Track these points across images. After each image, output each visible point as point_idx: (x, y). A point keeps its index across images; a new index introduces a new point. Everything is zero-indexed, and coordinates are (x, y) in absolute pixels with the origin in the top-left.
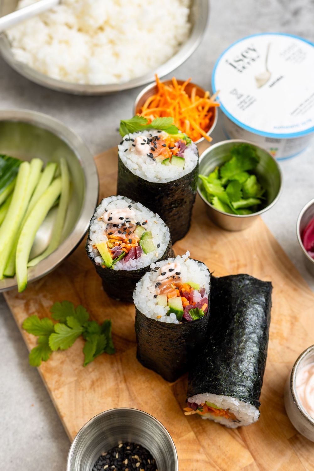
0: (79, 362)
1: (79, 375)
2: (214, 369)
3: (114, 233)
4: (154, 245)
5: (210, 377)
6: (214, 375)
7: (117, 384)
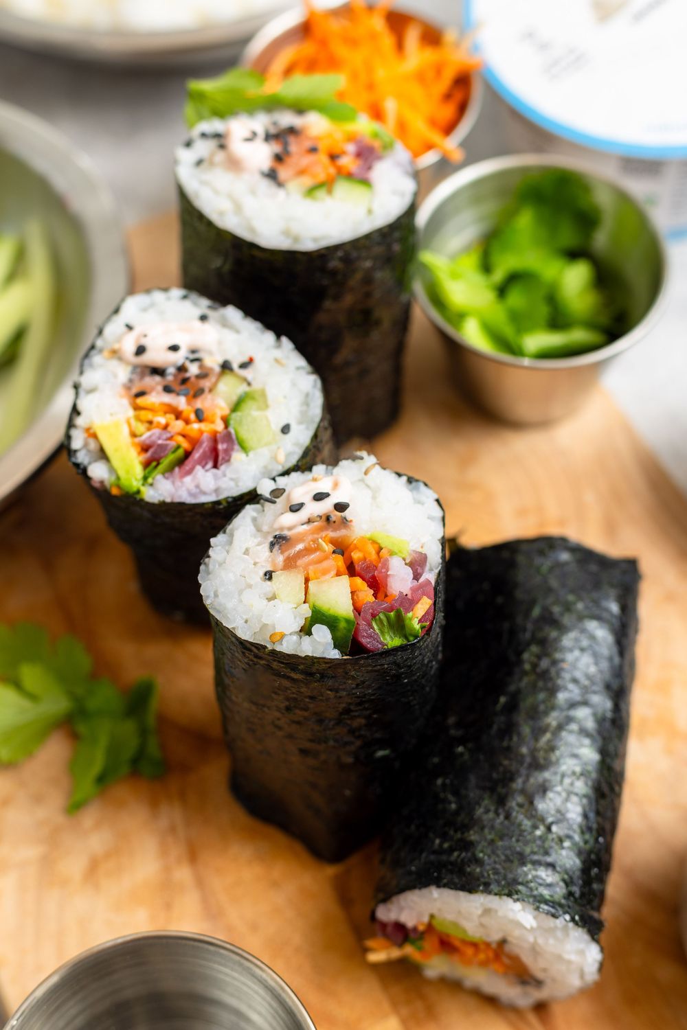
2: (457, 813)
3: (151, 393)
4: (274, 427)
5: (444, 837)
6: (456, 831)
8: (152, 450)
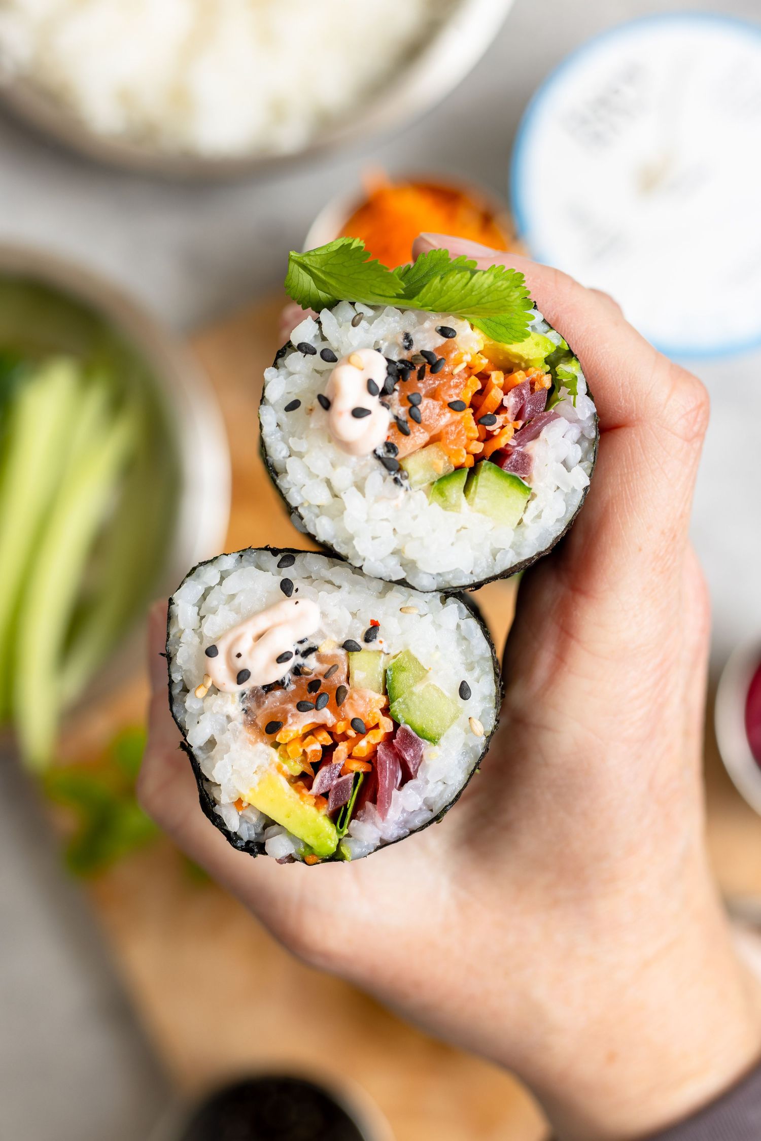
3: (286, 720)
4: (447, 694)
8: (332, 797)
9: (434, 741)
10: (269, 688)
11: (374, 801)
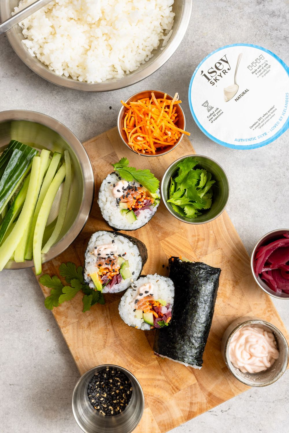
0: (80, 308)
1: (79, 318)
2: (173, 338)
3: (103, 265)
4: (130, 272)
6: (172, 343)
7: (106, 326)
8: (104, 281)
9: (124, 279)
10: (103, 258)
11: (110, 285)
